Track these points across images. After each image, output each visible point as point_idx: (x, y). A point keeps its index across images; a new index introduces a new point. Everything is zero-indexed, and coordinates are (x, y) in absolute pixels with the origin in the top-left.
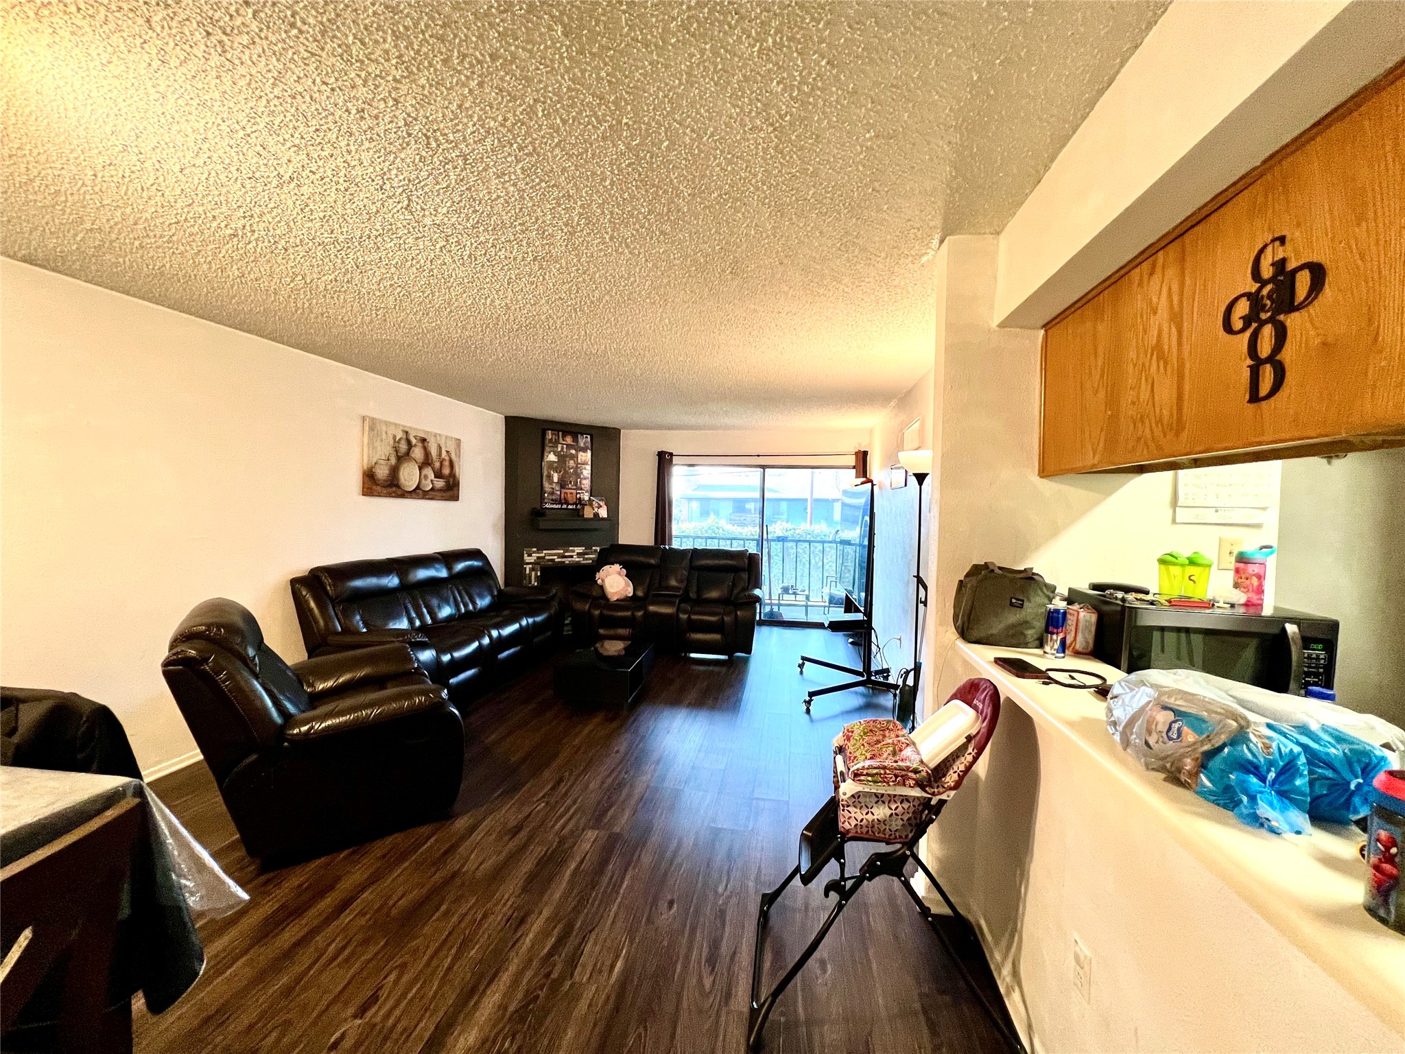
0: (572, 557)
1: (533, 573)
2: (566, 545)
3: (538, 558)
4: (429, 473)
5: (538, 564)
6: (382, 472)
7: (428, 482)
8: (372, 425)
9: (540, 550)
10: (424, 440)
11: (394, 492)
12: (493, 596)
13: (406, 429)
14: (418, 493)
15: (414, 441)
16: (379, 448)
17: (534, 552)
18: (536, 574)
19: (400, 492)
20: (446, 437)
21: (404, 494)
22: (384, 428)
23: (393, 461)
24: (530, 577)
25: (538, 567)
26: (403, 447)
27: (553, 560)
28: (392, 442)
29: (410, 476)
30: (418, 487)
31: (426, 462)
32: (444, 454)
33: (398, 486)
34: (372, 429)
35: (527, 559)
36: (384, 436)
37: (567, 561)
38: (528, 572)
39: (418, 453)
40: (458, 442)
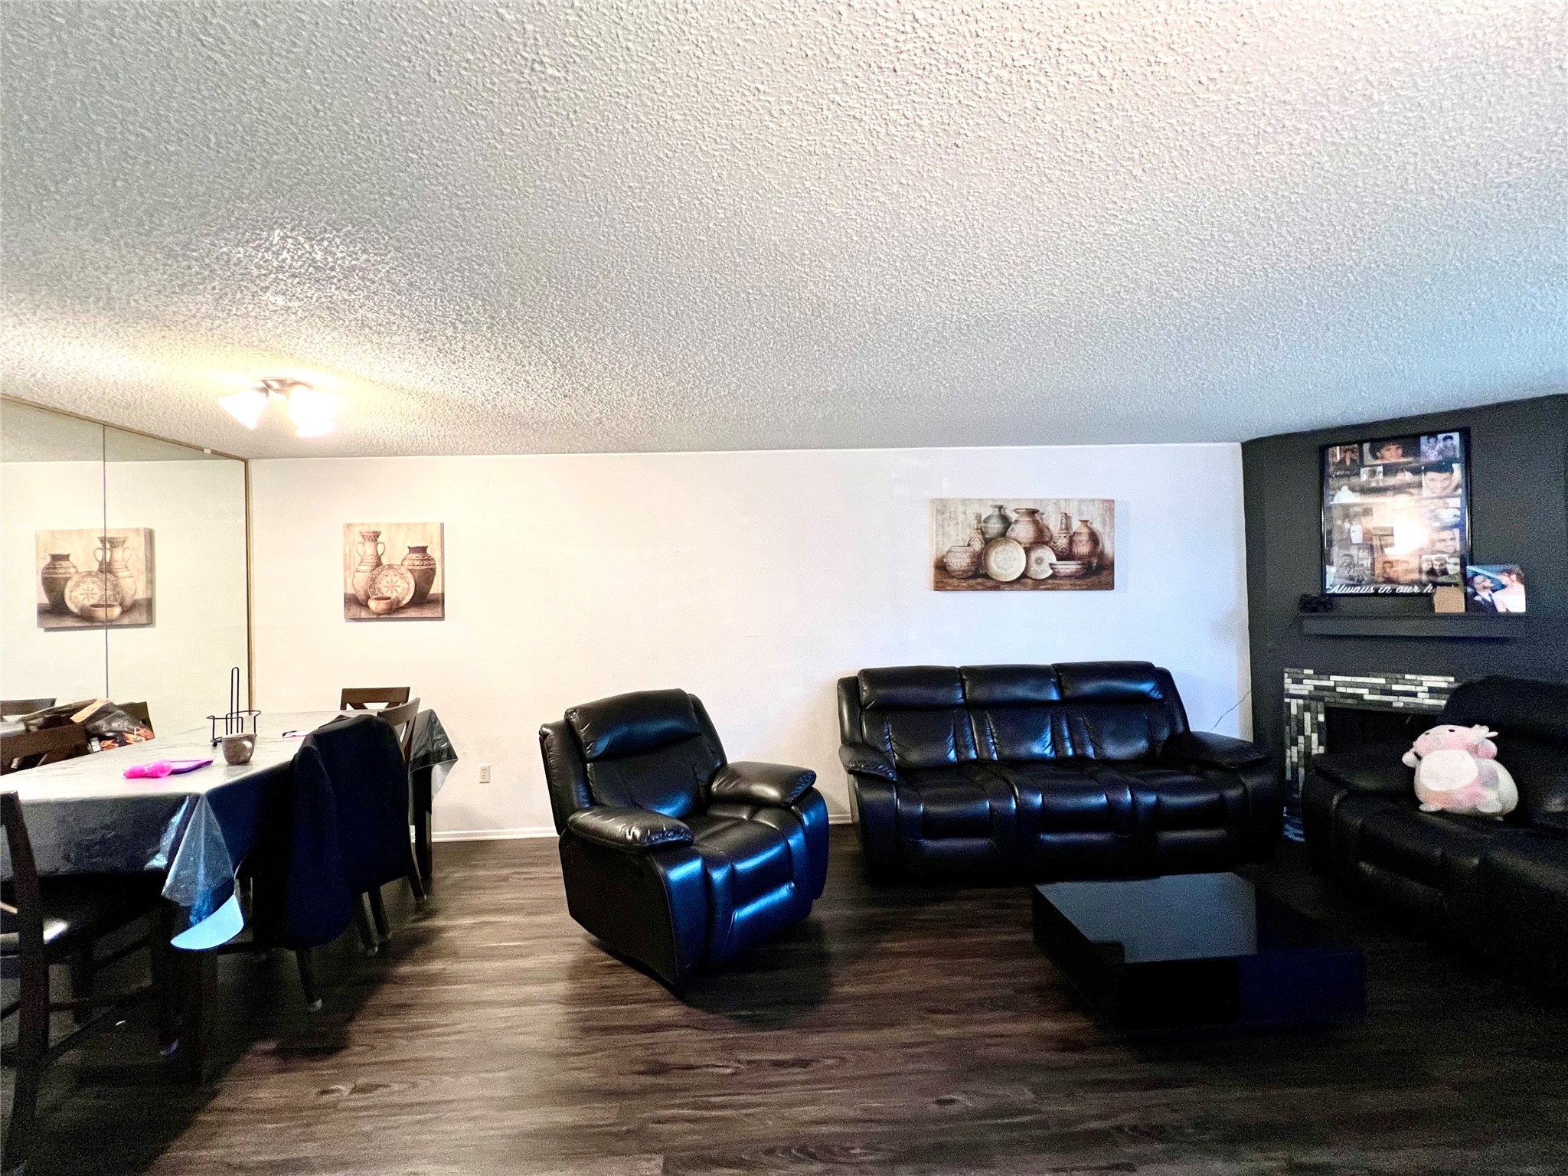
0: (1414, 694)
1: (1307, 716)
2: (1396, 668)
3: (1316, 687)
4: (1048, 555)
5: (1321, 699)
6: (960, 561)
7: (1045, 566)
8: (942, 509)
9: (1319, 673)
10: (1032, 513)
11: (980, 584)
12: (1152, 742)
13: (999, 503)
14: (1024, 581)
15: (1013, 516)
16: (953, 533)
17: (1308, 677)
18: (1314, 718)
19: (989, 583)
20: (1081, 501)
21: (998, 586)
22: (961, 508)
23: (977, 546)
24: (1300, 722)
25: (1320, 706)
26: (995, 527)
27: (1360, 697)
28: (974, 523)
29: (1007, 562)
30: (1024, 576)
31: (1041, 538)
32: (1076, 525)
33: (987, 576)
34: (940, 512)
35: (1290, 686)
36: (961, 517)
37: (1399, 702)
38: (1294, 711)
39: (1023, 531)
40: (1109, 505)
